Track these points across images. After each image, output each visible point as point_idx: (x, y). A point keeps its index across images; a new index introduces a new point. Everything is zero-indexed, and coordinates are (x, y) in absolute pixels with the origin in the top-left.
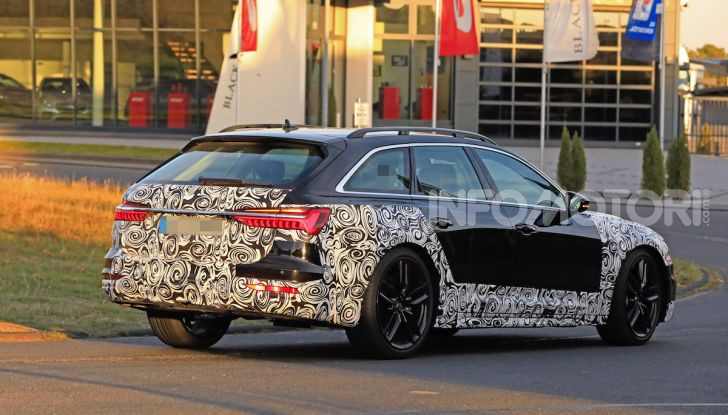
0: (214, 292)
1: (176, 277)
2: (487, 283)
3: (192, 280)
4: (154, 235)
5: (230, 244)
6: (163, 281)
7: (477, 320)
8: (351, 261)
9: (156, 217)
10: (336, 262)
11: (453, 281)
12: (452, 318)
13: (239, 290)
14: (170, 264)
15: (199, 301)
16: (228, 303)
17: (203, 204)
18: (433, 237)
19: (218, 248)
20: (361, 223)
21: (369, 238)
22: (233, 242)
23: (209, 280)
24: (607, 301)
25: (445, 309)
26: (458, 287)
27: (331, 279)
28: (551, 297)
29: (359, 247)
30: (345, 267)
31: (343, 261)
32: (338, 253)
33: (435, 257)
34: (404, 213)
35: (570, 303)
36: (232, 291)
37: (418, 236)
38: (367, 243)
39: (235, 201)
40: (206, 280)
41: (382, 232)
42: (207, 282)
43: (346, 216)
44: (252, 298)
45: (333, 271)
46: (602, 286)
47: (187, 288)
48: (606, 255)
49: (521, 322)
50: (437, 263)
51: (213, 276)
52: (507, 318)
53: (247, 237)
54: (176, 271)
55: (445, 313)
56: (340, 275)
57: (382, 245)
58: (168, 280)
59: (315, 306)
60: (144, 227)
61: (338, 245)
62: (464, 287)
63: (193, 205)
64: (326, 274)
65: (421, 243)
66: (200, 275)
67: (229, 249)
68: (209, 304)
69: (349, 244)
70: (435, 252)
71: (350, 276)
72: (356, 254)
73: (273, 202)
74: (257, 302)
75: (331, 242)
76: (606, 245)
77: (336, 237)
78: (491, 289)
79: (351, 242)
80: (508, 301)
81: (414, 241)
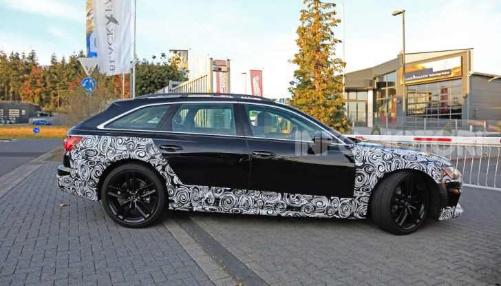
2: (221, 186)
7: (215, 208)
8: (87, 167)
10: (78, 166)
11: (181, 183)
12: (187, 205)
18: (158, 156)
20: (97, 146)
21: (100, 155)
24: (363, 204)
25: (175, 199)
26: (189, 188)
27: (75, 176)
28: (297, 198)
29: (93, 159)
30: (84, 170)
31: (82, 166)
32: (80, 162)
33: (159, 168)
34: (135, 141)
35: (319, 203)
37: (141, 155)
38: (99, 157)
41: (111, 151)
43: (89, 142)
45: (76, 171)
46: (357, 194)
48: (360, 174)
49: (264, 212)
50: (161, 172)
52: (247, 209)
55: (176, 202)
56: (80, 174)
57: (108, 159)
59: (69, 189)
61: (80, 157)
62: (195, 187)
64: (72, 173)
65: (144, 159)
69: (86, 157)
70: (159, 165)
71: (86, 175)
72: (91, 163)
75: (76, 155)
76: (361, 167)
77: (80, 153)
78: (225, 190)
79: (89, 156)
80: (245, 199)
81: (137, 158)
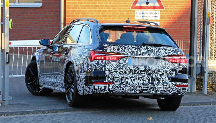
0: (162, 88)
1: (145, 83)
3: (153, 84)
4: (125, 66)
5: (163, 69)
6: (139, 85)
9: (124, 59)
13: (173, 87)
14: (142, 78)
15: (154, 92)
16: (166, 92)
17: (152, 54)
19: (159, 71)
22: (164, 68)
23: (160, 83)
36: (170, 88)
39: (165, 53)
40: (159, 84)
42: (159, 85)
44: (177, 90)
47: (150, 87)
51: (161, 82)
53: (169, 66)
54: (144, 81)
58: (141, 84)
60: (119, 63)
63: (147, 54)
66: (156, 82)
67: (163, 71)
68: (158, 93)
73: (178, 53)
74: (179, 91)
